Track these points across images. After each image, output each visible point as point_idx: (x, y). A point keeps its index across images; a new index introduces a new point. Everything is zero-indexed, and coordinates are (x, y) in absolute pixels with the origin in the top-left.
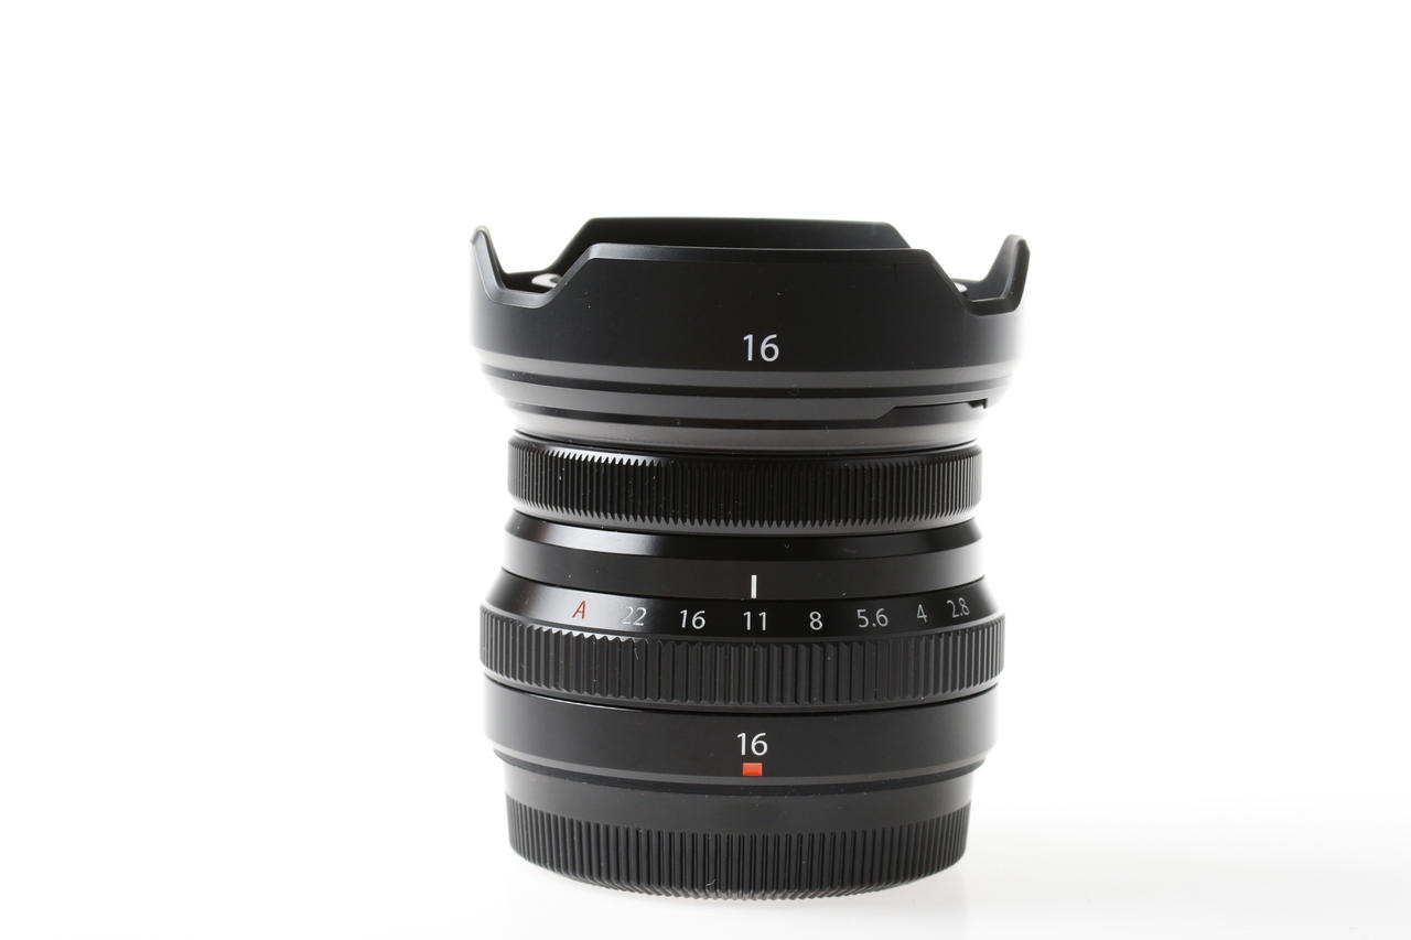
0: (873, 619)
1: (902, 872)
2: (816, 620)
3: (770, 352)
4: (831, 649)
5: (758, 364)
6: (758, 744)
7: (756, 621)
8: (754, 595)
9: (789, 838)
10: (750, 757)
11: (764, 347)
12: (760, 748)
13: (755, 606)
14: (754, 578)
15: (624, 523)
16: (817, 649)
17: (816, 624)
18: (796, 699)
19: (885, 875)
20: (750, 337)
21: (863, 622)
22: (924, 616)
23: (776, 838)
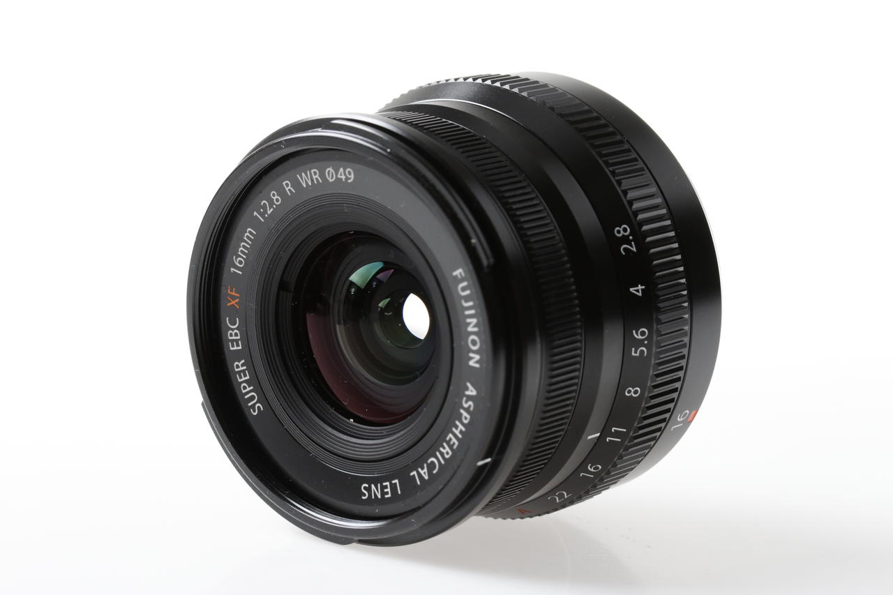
0: (641, 343)
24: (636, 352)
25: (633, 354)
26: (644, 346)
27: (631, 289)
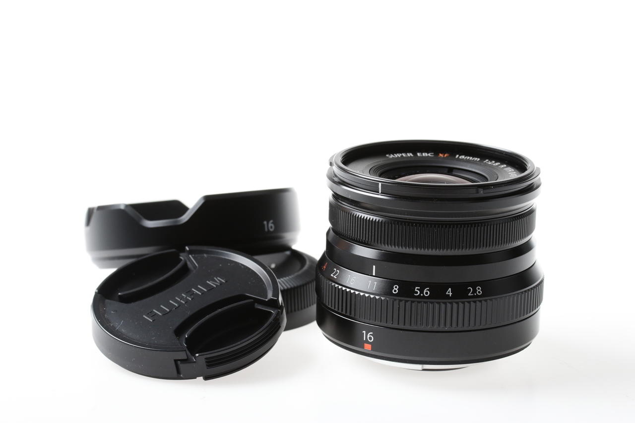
0: (422, 292)
2: (395, 289)
6: (369, 336)
7: (372, 285)
8: (374, 274)
10: (367, 342)
12: (370, 338)
14: (374, 267)
17: (395, 291)
21: (417, 293)
24: (417, 289)
25: (417, 288)
26: (420, 294)
27: (450, 289)
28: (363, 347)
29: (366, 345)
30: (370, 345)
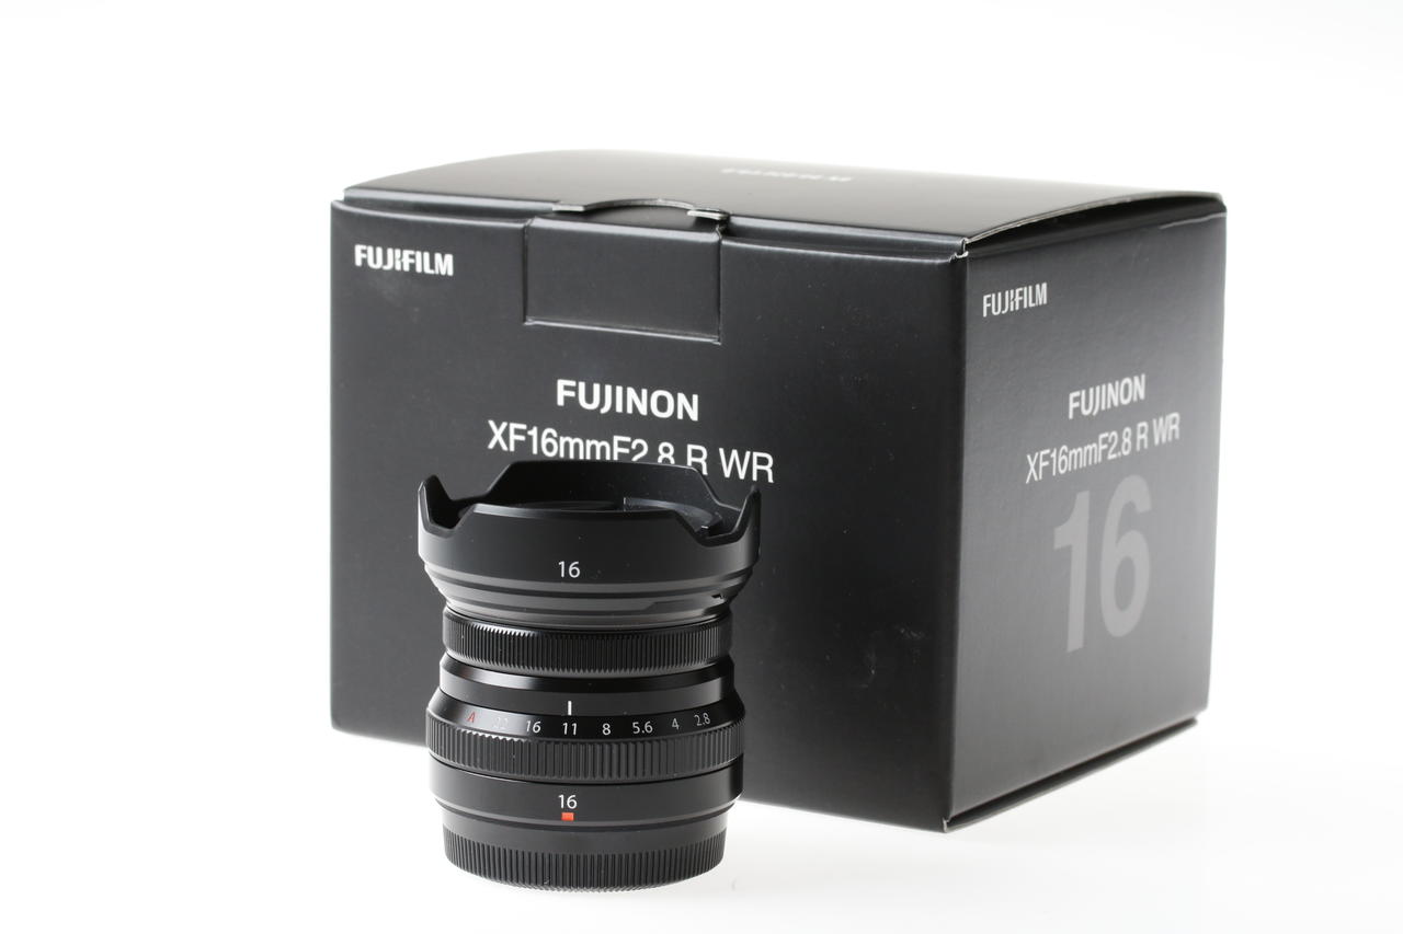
0: (642, 728)
1: (672, 874)
2: (607, 729)
3: (574, 572)
4: (615, 747)
5: (568, 579)
6: (570, 801)
7: (570, 729)
8: (570, 713)
9: (592, 857)
10: (566, 809)
11: (571, 569)
12: (572, 804)
13: (570, 720)
14: (570, 703)
15: (512, 669)
16: (607, 747)
17: (607, 731)
18: (585, 776)
19: (655, 879)
20: (562, 563)
21: (636, 730)
22: (677, 726)
23: (585, 857)
28: (559, 818)
29: (566, 815)
30: (572, 814)
